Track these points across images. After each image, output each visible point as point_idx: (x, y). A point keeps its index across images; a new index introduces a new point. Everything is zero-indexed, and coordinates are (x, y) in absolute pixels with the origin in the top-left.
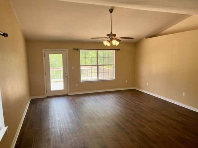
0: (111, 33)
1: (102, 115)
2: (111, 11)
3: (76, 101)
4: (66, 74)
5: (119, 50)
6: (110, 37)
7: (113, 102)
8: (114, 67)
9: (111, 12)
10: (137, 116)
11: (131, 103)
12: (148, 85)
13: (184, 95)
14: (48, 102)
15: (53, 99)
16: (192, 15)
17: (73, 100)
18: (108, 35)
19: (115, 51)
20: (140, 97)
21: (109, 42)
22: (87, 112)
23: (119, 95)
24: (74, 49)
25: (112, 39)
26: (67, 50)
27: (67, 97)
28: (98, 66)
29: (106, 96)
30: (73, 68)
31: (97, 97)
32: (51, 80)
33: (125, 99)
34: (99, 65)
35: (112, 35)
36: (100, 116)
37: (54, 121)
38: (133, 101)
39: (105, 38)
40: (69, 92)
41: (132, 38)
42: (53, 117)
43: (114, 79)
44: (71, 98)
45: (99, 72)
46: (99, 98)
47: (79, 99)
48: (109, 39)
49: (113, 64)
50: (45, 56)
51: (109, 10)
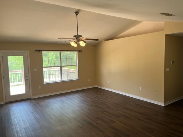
0: (78, 34)
1: (72, 115)
2: (77, 13)
3: (41, 104)
4: (27, 76)
5: (81, 52)
6: (76, 38)
7: (80, 101)
8: (77, 67)
9: (77, 15)
10: (105, 112)
11: (96, 100)
12: (108, 82)
13: (141, 89)
14: (8, 109)
15: (14, 104)
16: (142, 22)
17: (38, 103)
18: (75, 36)
19: (77, 52)
20: (103, 94)
21: (76, 43)
22: (56, 115)
23: (84, 94)
24: (36, 50)
25: (78, 40)
26: (28, 52)
27: (29, 101)
28: (61, 67)
29: (71, 97)
30: (35, 70)
31: (63, 98)
32: (11, 84)
33: (90, 97)
34: (63, 66)
35: (79, 37)
36: (70, 117)
37: (20, 129)
38: (98, 99)
39: (72, 39)
40: (31, 95)
41: (98, 40)
42: (17, 124)
43: (78, 79)
44: (34, 101)
45: (62, 73)
46: (65, 99)
47: (44, 102)
48: (76, 40)
49: (76, 64)
50: (2, 59)
51: (75, 12)
